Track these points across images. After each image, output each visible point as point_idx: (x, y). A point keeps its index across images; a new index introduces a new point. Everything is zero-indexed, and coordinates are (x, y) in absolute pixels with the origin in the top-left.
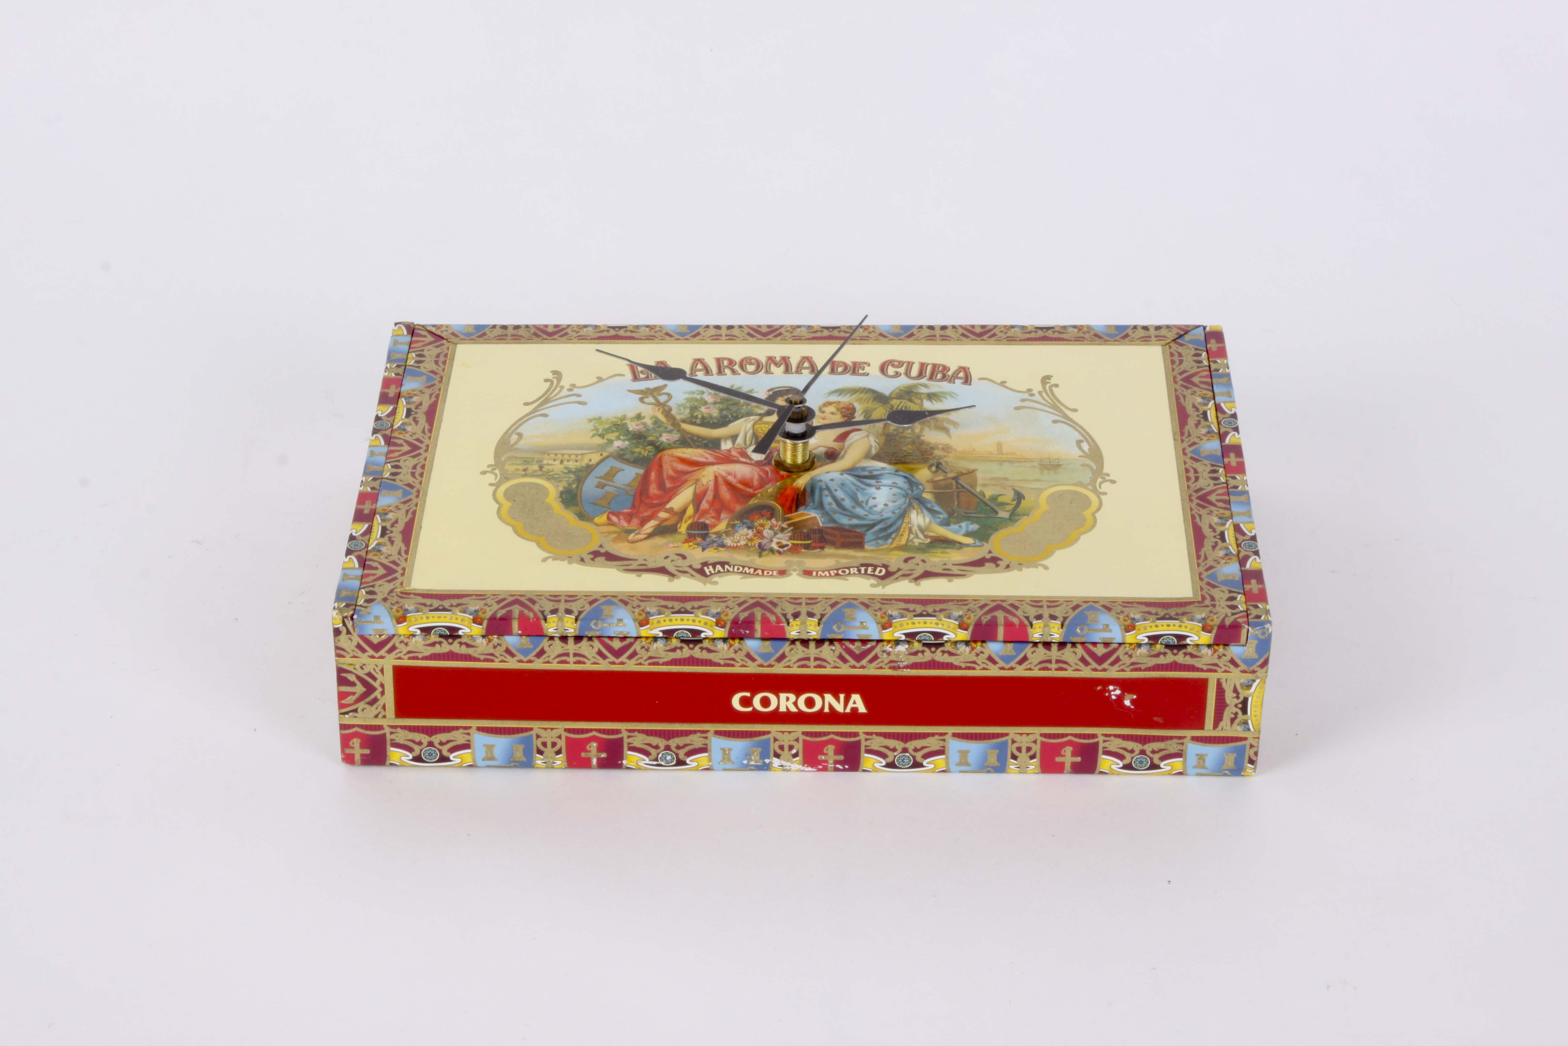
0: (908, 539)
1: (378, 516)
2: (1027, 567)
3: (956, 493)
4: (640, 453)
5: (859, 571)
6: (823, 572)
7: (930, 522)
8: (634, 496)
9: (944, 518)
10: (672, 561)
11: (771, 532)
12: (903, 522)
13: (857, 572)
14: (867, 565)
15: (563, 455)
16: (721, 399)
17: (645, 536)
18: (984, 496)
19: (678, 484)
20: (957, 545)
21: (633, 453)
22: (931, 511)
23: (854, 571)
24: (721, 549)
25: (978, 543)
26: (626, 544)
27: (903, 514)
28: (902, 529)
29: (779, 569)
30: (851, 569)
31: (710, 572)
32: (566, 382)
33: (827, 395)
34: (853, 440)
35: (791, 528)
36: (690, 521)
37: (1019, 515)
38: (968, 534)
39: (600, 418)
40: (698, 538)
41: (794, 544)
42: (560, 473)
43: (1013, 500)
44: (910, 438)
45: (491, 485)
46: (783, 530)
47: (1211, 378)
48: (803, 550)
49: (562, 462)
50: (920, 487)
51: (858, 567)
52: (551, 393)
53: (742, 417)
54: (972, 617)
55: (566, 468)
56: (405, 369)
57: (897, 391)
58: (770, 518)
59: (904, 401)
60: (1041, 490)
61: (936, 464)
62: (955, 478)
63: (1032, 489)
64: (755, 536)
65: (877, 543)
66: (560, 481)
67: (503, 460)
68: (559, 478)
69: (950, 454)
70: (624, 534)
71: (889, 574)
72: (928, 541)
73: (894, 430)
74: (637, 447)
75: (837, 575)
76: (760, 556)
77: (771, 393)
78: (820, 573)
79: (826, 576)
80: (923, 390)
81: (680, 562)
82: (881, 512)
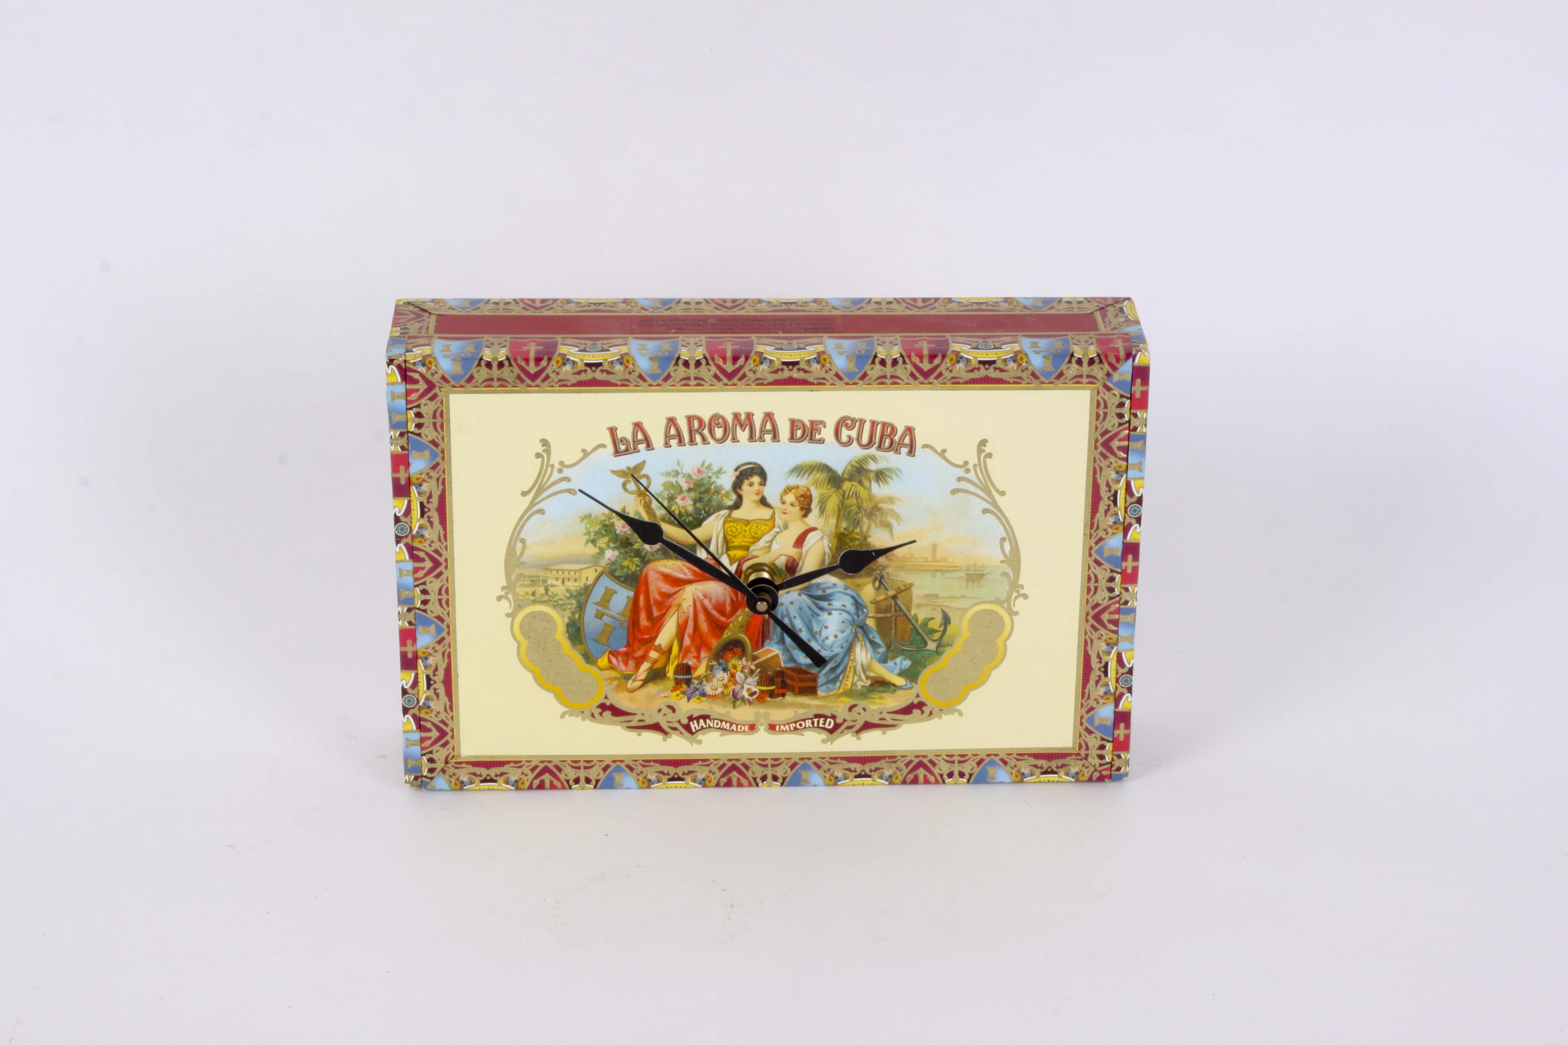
0: (852, 682)
1: (420, 661)
2: (946, 715)
3: (894, 619)
4: (628, 567)
5: (813, 723)
6: (784, 725)
7: (872, 658)
8: (628, 629)
9: (883, 653)
10: (665, 715)
11: (742, 675)
12: (849, 660)
13: (811, 726)
14: (818, 716)
15: (563, 571)
16: (694, 484)
17: (639, 683)
18: (917, 621)
19: (663, 611)
20: (892, 688)
21: (623, 567)
22: (873, 643)
23: (808, 723)
24: (703, 699)
25: (909, 685)
26: (626, 694)
27: (849, 650)
28: (848, 669)
29: (749, 723)
30: (807, 721)
31: (695, 728)
32: (555, 460)
33: (787, 475)
34: (809, 545)
35: (759, 670)
36: (676, 663)
37: (944, 646)
38: (902, 674)
39: (590, 515)
40: (683, 685)
41: (761, 691)
42: (563, 597)
43: (940, 627)
44: (858, 539)
45: (508, 615)
46: (752, 672)
47: (1129, 440)
48: (768, 699)
49: (563, 582)
50: (865, 610)
51: (811, 719)
52: (544, 477)
53: (714, 513)
54: (900, 777)
55: (568, 590)
56: (408, 438)
57: (849, 468)
58: (740, 658)
59: (855, 483)
60: (965, 610)
61: (879, 578)
62: (894, 597)
63: (958, 609)
64: (730, 681)
65: (828, 688)
66: (565, 610)
67: (513, 579)
68: (562, 605)
69: (891, 563)
70: (623, 681)
71: (837, 726)
72: (869, 683)
73: (845, 529)
74: (625, 559)
75: (796, 729)
76: (734, 707)
77: (738, 473)
78: (782, 727)
79: (786, 730)
80: (872, 466)
81: (671, 716)
82: (831, 647)
